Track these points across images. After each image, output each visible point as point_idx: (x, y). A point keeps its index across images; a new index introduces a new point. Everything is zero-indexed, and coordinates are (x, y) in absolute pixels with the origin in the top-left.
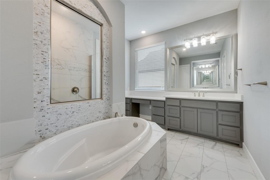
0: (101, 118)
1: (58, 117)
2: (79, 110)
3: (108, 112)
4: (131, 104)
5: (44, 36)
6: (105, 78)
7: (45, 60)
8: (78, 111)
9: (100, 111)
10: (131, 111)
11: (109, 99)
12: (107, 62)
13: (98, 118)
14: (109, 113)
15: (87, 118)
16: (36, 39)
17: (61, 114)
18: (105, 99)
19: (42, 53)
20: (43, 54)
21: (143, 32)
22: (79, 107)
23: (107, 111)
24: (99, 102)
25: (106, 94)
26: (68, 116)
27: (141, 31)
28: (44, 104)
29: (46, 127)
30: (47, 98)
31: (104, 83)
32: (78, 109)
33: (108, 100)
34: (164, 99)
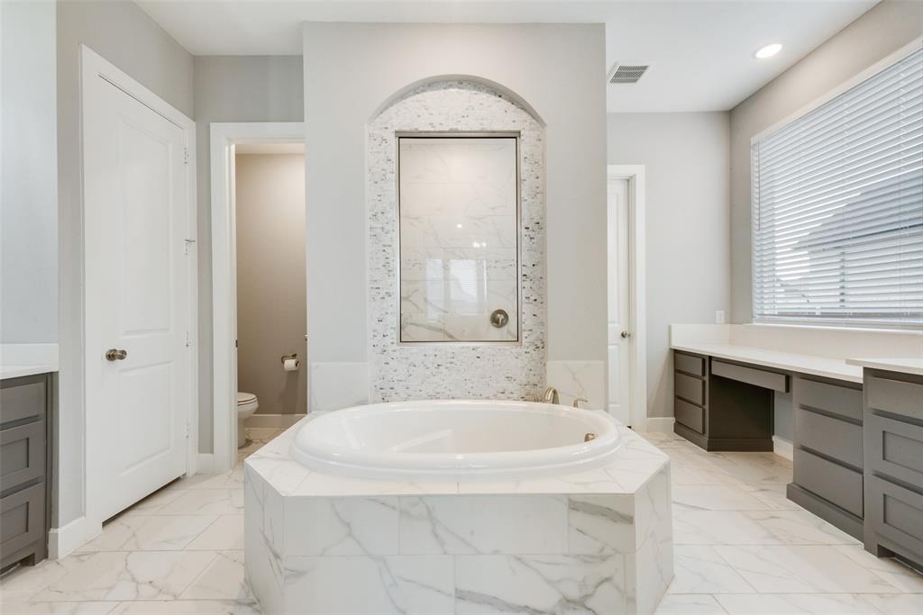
0: (515, 396)
1: (411, 371)
2: (451, 363)
3: (539, 385)
4: (707, 378)
5: (387, 218)
6: (527, 284)
7: (388, 261)
8: (449, 365)
9: (509, 375)
10: (707, 407)
11: (540, 345)
12: (532, 236)
13: (503, 393)
14: (541, 387)
15: (471, 385)
16: (375, 225)
17: (415, 366)
18: (527, 344)
19: (384, 248)
20: (384, 251)
21: (770, 53)
22: (452, 355)
23: (535, 380)
24: (506, 349)
25: (531, 330)
26: (428, 372)
27: (756, 52)
28: (388, 340)
29: (391, 384)
30: (392, 331)
31: (524, 298)
32: (450, 360)
33: (538, 347)
34: (856, 375)
